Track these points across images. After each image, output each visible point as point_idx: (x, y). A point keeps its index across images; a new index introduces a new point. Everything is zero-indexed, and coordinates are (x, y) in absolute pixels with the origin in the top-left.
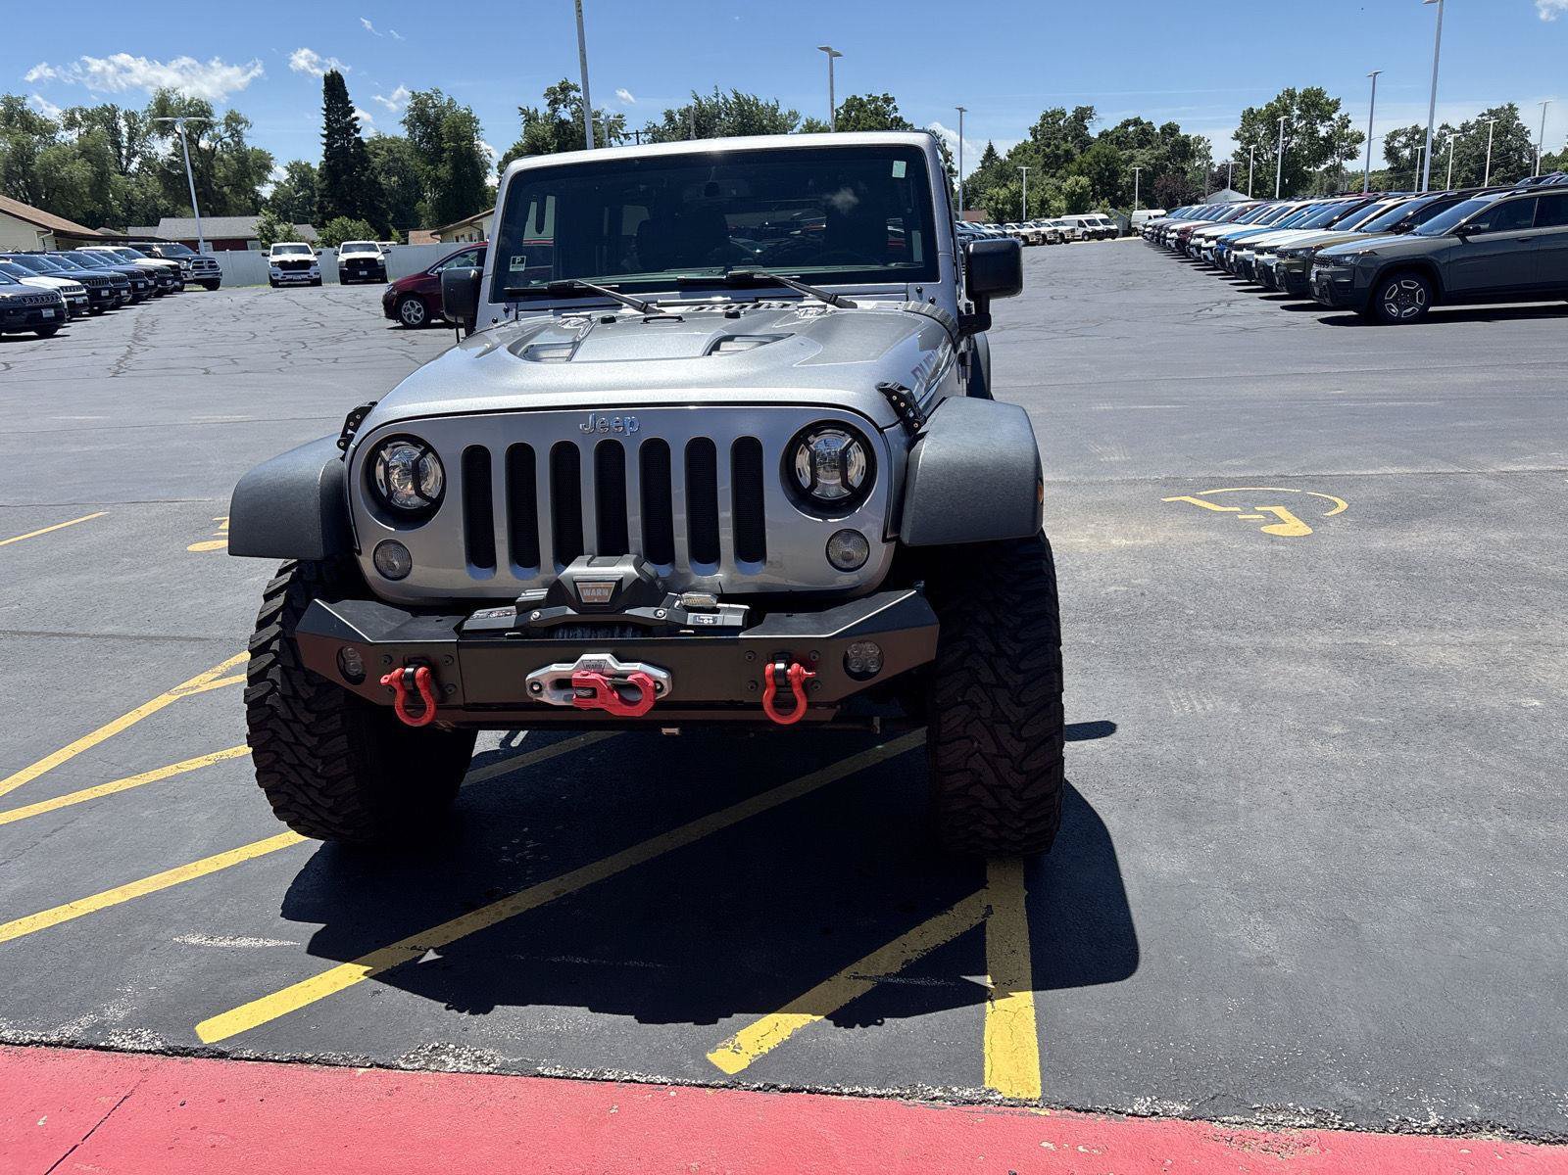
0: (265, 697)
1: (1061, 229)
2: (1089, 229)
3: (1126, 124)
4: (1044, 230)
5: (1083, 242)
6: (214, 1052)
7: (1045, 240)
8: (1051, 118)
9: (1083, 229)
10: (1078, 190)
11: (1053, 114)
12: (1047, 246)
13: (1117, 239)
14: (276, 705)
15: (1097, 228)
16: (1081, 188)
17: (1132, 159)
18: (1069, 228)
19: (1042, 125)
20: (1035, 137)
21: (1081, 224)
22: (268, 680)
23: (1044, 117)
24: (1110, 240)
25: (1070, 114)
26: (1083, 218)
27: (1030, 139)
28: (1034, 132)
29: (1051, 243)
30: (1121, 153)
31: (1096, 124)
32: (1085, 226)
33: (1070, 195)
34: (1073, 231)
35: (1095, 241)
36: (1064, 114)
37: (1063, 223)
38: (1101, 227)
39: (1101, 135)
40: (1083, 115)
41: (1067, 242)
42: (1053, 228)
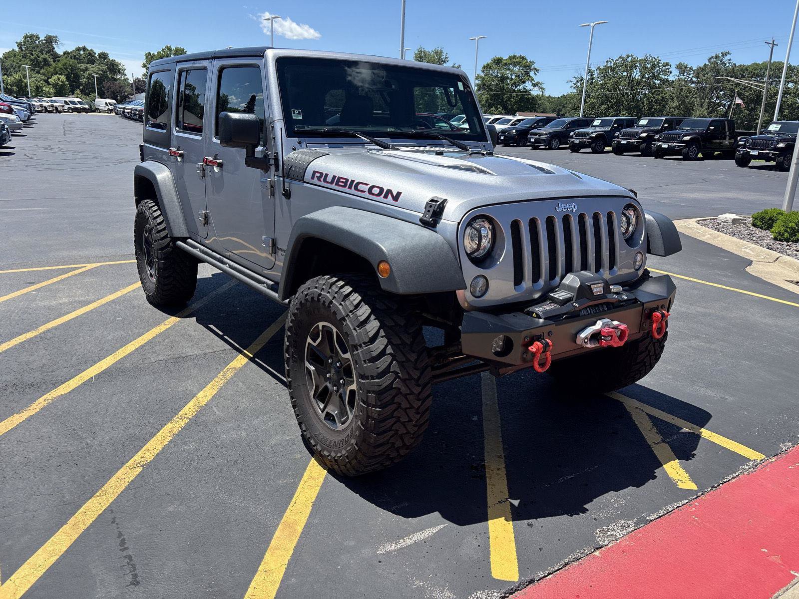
0: (392, 383)
1: (56, 104)
2: (72, 106)
3: (78, 49)
4: (45, 104)
5: (69, 113)
6: (526, 582)
7: (46, 110)
8: (30, 39)
9: (68, 106)
10: (60, 83)
11: (31, 37)
12: (47, 114)
13: (89, 114)
14: (400, 386)
15: (77, 106)
16: (62, 82)
17: (87, 69)
18: (61, 104)
19: (25, 42)
20: (21, 48)
21: (66, 102)
22: (391, 372)
23: (26, 37)
24: (84, 113)
25: (42, 38)
26: (67, 99)
27: (17, 49)
28: (20, 45)
29: (50, 112)
30: (79, 65)
31: (61, 46)
32: (69, 104)
33: (55, 86)
34: (63, 106)
35: (76, 113)
36: (39, 38)
37: (55, 101)
38: (79, 106)
39: (65, 53)
40: (50, 40)
41: (60, 112)
42: (50, 104)
